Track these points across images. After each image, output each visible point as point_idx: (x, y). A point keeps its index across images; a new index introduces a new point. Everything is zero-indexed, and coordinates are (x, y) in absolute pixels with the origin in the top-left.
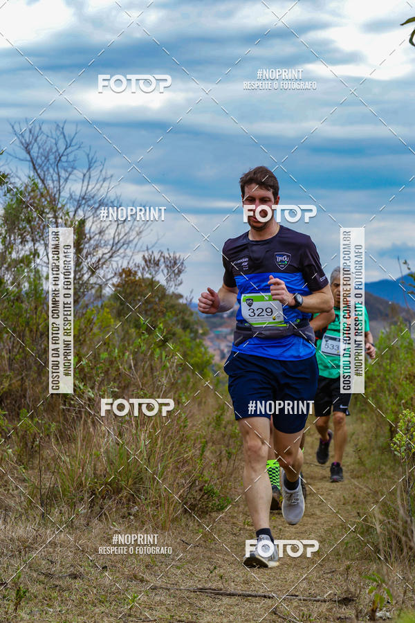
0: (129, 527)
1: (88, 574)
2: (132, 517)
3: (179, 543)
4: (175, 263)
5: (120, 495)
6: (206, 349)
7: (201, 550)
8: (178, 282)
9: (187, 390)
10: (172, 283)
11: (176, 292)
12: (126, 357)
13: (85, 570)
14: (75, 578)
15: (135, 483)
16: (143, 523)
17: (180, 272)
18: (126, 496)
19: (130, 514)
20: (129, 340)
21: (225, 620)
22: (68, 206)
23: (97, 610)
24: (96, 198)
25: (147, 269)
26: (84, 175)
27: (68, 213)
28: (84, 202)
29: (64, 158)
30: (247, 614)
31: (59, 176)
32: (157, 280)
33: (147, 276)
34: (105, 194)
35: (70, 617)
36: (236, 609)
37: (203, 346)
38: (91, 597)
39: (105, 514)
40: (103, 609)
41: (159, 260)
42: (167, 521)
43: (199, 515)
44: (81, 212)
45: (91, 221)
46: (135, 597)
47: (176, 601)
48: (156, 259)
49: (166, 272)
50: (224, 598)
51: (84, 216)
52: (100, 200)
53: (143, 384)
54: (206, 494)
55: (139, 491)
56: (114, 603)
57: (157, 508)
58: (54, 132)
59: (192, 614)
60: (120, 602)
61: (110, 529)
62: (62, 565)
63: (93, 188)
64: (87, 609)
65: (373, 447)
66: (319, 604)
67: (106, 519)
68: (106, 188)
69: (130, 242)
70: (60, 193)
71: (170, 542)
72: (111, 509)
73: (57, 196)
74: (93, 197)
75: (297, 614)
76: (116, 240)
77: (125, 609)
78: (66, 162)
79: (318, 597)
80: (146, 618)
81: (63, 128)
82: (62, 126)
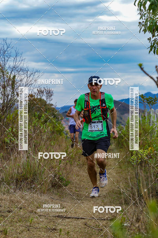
0: (31, 193)
2: (32, 189)
3: (50, 199)
4: (50, 92)
5: (28, 181)
7: (58, 201)
8: (50, 99)
10: (48, 100)
11: (50, 103)
12: (30, 128)
13: (13, 209)
14: (10, 212)
15: (33, 176)
16: (36, 191)
17: (51, 95)
18: (30, 181)
19: (31, 188)
20: (32, 121)
21: (67, 228)
22: (8, 70)
23: (18, 224)
24: (19, 67)
25: (39, 94)
26: (14, 59)
27: (8, 73)
28: (14, 69)
29: (6, 52)
30: (75, 225)
31: (5, 59)
32: (43, 98)
33: (39, 97)
34: (22, 66)
35: (7, 227)
36: (71, 223)
37: (61, 124)
38: (15, 219)
39: (22, 188)
40: (20, 224)
41: (43, 91)
42: (46, 190)
43: (58, 188)
44: (13, 73)
45: (17, 76)
46: (32, 219)
47: (48, 221)
48: (42, 90)
49: (46, 95)
50: (66, 219)
51: (15, 74)
52: (21, 68)
53: (36, 138)
54: (60, 180)
55: (35, 179)
56: (24, 222)
57: (42, 185)
58: (2, 42)
59: (54, 226)
60: (26, 221)
61: (24, 193)
62: (4, 207)
63: (18, 64)
64: (14, 224)
65: (125, 161)
66: (102, 221)
67: (22, 190)
68: (23, 64)
69: (32, 84)
70: (5, 65)
71: (46, 198)
72: (24, 186)
73: (4, 67)
74: (18, 67)
75: (94, 225)
76: (27, 83)
77: (28, 224)
78: (7, 53)
79: (102, 219)
80: (36, 227)
81: (6, 41)
82: (5, 40)
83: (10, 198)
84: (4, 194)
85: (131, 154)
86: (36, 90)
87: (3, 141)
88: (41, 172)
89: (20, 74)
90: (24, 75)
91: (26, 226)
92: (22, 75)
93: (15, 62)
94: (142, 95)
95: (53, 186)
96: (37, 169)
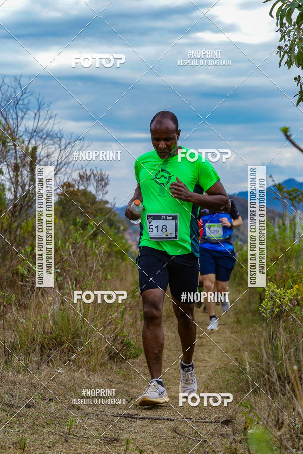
0: (69, 370)
1: (38, 404)
2: (71, 363)
3: (105, 381)
4: (102, 178)
5: (62, 347)
6: (126, 241)
7: (122, 386)
8: (104, 192)
9: (112, 270)
10: (100, 193)
11: (104, 199)
12: (67, 247)
13: (36, 401)
14: (29, 407)
15: (73, 338)
16: (79, 367)
17: (106, 184)
18: (67, 348)
19: (69, 361)
20: (69, 234)
21: (139, 437)
22: (24, 137)
23: (45, 430)
24: (44, 131)
25: (81, 182)
26: (36, 115)
27: (23, 142)
28: (35, 134)
29: (20, 102)
30: (155, 433)
31: (17, 116)
32: (89, 191)
33: (82, 187)
34: (51, 128)
35: (25, 435)
36: (147, 428)
37: (124, 238)
38: (41, 421)
39: (51, 361)
40: (49, 429)
41: (90, 176)
42: (97, 365)
43: (120, 361)
44: (33, 141)
45: (41, 148)
46: (73, 421)
47: (103, 423)
48: (88, 174)
49: (95, 184)
50: (138, 421)
51: (36, 144)
52: (47, 133)
53: (79, 266)
54: (125, 345)
55: (76, 344)
56: (58, 425)
57: (89, 356)
58: (13, 83)
59: (115, 433)
60: (62, 424)
61: (55, 371)
62: (19, 398)
63: (42, 124)
64: (38, 430)
65: (247, 311)
66: (207, 424)
67: (52, 364)
68: (52, 124)
69: (69, 163)
70: (18, 127)
71: (98, 381)
72: (56, 357)
73: (16, 130)
74: (42, 131)
75: (191, 432)
76: (59, 162)
77: (66, 429)
78: (22, 105)
79: (207, 420)
80: (81, 436)
81: (19, 80)
82: (19, 78)
83: (29, 381)
84: (18, 372)
85: (258, 296)
86: (75, 175)
87: (15, 272)
88: (87, 331)
89: (45, 144)
90: (53, 146)
91: (61, 434)
92: (50, 146)
93: (37, 120)
94: (280, 184)
95: (110, 358)
96: (79, 324)
